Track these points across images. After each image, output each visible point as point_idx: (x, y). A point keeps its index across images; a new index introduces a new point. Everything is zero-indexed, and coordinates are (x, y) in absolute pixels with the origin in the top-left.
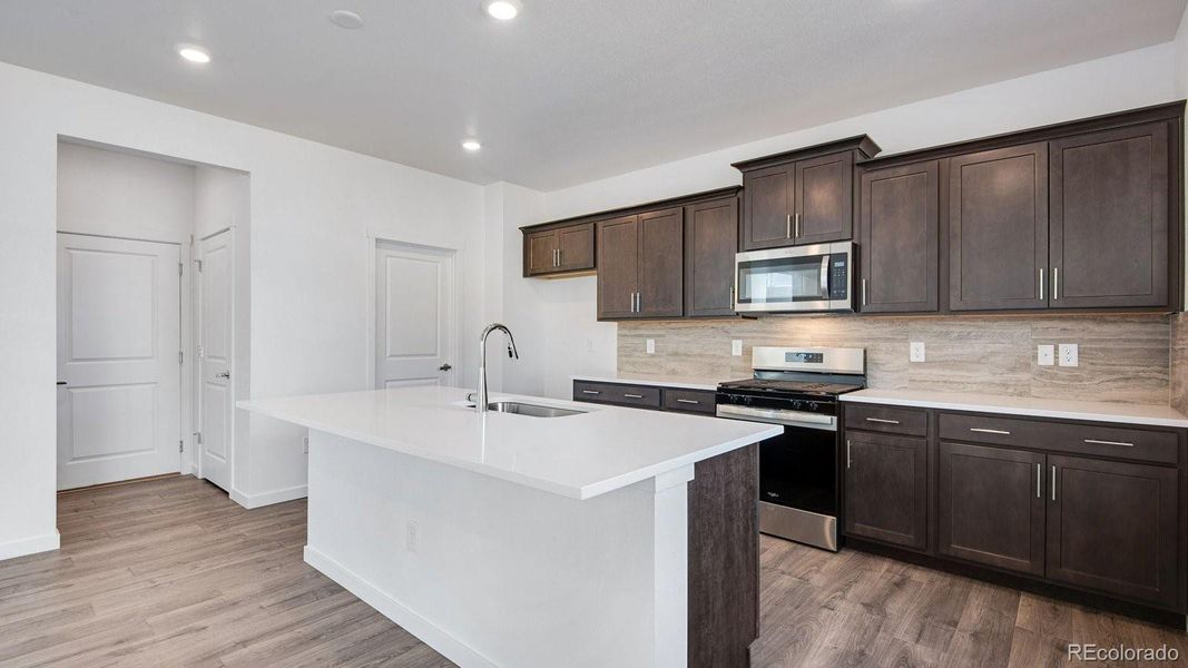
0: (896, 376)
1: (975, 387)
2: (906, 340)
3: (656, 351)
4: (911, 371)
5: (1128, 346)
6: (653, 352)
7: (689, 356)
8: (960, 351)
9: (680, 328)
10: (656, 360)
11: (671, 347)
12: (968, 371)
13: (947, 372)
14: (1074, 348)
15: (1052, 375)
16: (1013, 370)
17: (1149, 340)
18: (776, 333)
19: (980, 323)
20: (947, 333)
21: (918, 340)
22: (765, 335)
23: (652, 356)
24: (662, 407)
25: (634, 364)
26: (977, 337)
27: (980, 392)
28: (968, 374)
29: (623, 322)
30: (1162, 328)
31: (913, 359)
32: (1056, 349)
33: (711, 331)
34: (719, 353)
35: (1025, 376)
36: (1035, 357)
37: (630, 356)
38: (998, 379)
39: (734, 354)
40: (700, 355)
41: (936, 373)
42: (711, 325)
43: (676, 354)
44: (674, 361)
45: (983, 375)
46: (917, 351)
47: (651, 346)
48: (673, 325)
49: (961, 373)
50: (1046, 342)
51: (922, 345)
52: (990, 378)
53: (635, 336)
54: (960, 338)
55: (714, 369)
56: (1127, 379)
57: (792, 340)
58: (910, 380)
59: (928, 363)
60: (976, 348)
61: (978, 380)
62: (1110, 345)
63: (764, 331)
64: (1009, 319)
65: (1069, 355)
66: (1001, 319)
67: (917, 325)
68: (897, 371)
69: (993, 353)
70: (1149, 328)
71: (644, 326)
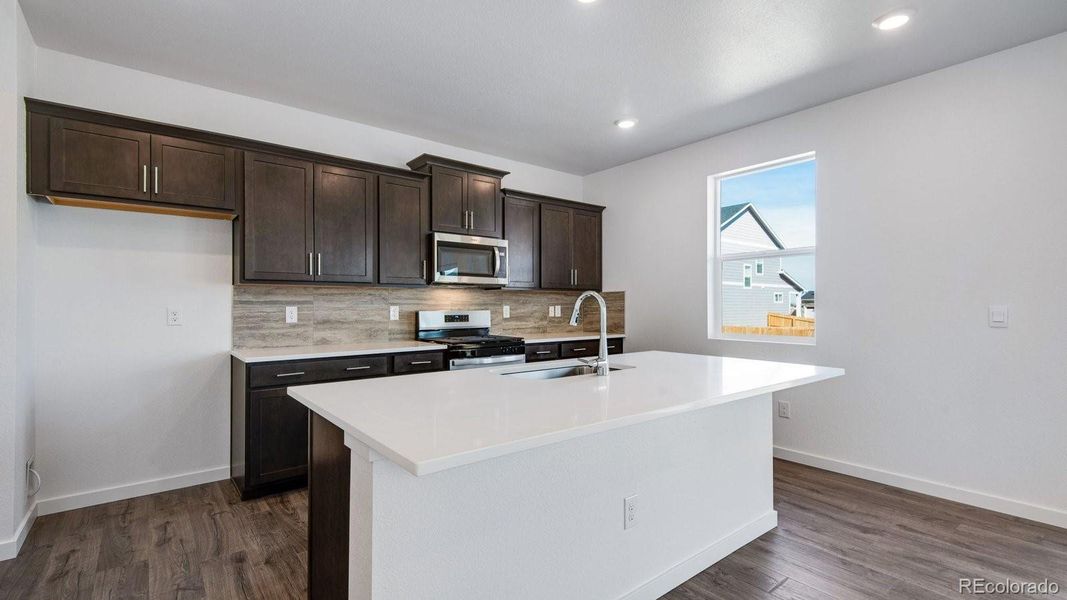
1: (529, 330)
3: (299, 320)
6: (295, 320)
7: (343, 323)
9: (332, 294)
10: (300, 330)
13: (519, 323)
14: (558, 308)
16: (541, 320)
18: (425, 300)
21: (506, 305)
22: (417, 301)
23: (293, 326)
24: (392, 372)
27: (531, 333)
31: (505, 316)
33: (369, 298)
34: (377, 318)
38: (536, 325)
39: (392, 318)
40: (356, 321)
41: (513, 324)
42: (369, 292)
43: (325, 322)
44: (324, 330)
45: (531, 324)
46: (506, 311)
47: (292, 314)
48: (324, 291)
51: (508, 307)
53: (266, 303)
55: (372, 335)
59: (512, 318)
63: (417, 299)
69: (535, 311)
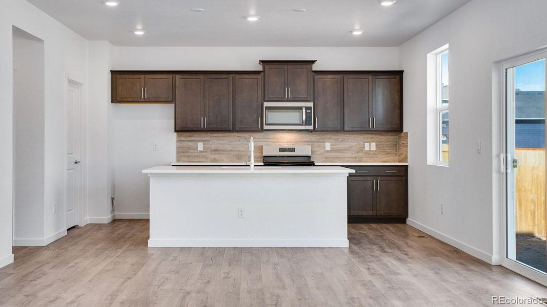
0: (320, 156)
2: (324, 142)
4: (326, 154)
5: (388, 143)
8: (341, 146)
11: (214, 147)
12: (344, 153)
15: (368, 153)
17: (393, 141)
19: (348, 135)
20: (338, 139)
25: (188, 157)
26: (347, 140)
28: (344, 154)
29: (181, 133)
30: (396, 137)
32: (370, 144)
35: (361, 154)
36: (364, 148)
37: (187, 152)
49: (342, 154)
50: (367, 142)
52: (351, 156)
54: (342, 141)
56: (388, 154)
57: (278, 142)
58: (326, 158)
60: (347, 144)
61: (348, 156)
62: (383, 143)
64: (357, 134)
65: (373, 146)
66: (355, 134)
67: (328, 136)
68: (321, 155)
70: (393, 137)
71: (195, 135)
